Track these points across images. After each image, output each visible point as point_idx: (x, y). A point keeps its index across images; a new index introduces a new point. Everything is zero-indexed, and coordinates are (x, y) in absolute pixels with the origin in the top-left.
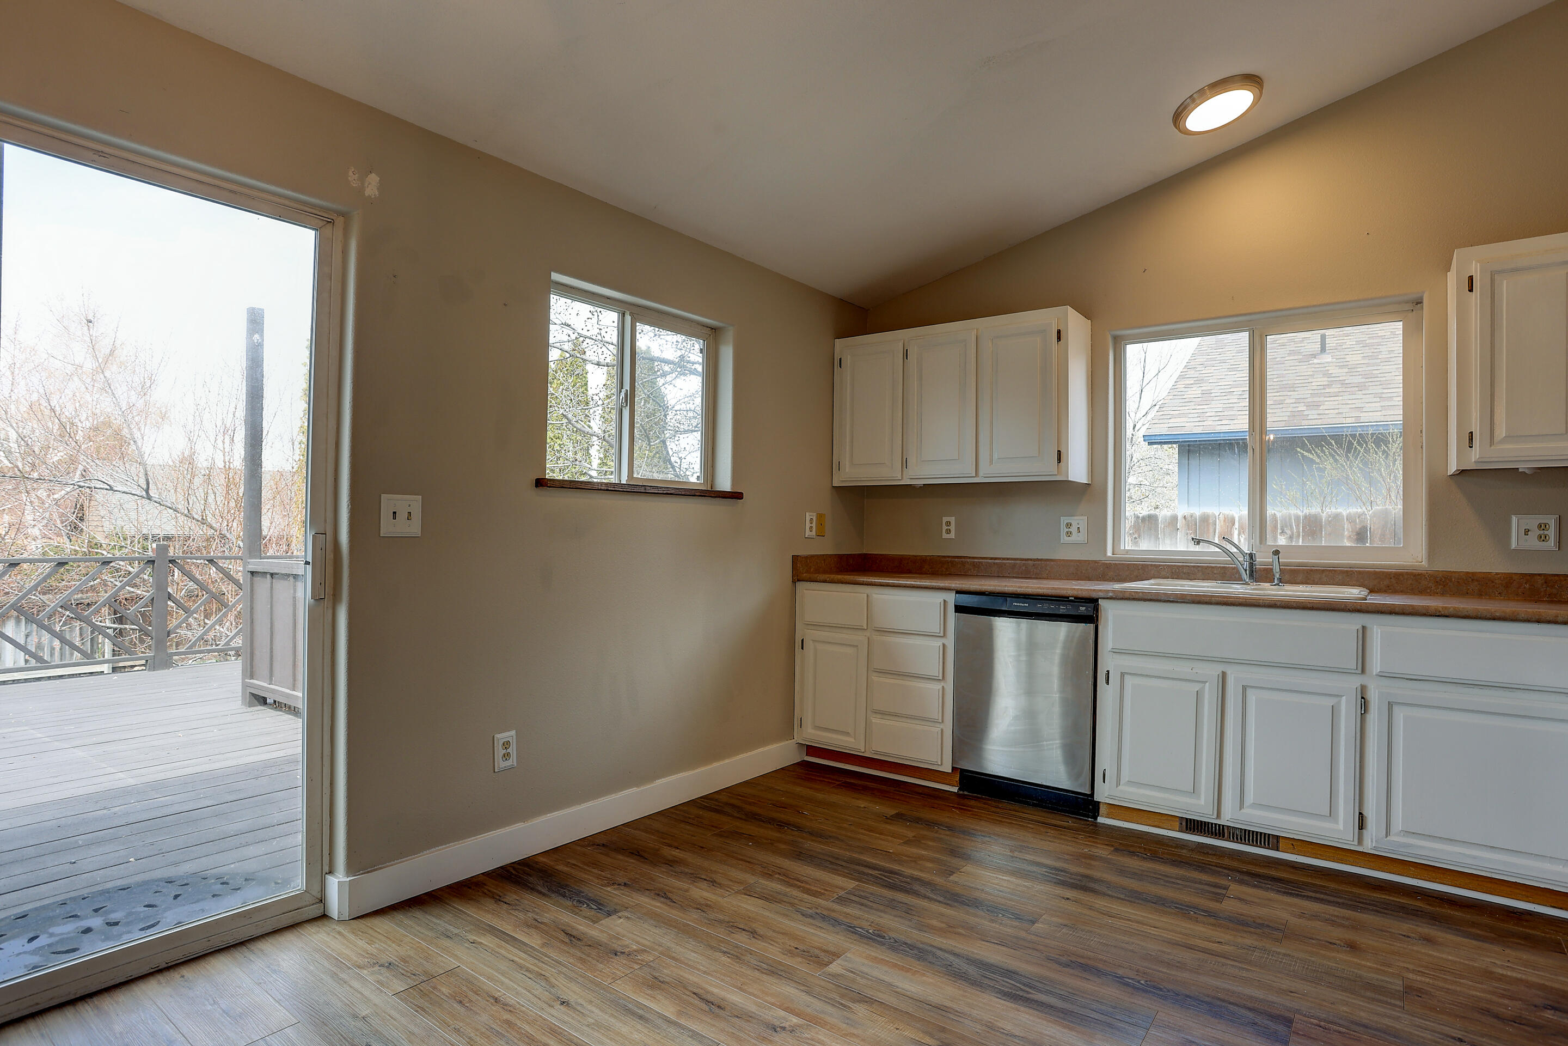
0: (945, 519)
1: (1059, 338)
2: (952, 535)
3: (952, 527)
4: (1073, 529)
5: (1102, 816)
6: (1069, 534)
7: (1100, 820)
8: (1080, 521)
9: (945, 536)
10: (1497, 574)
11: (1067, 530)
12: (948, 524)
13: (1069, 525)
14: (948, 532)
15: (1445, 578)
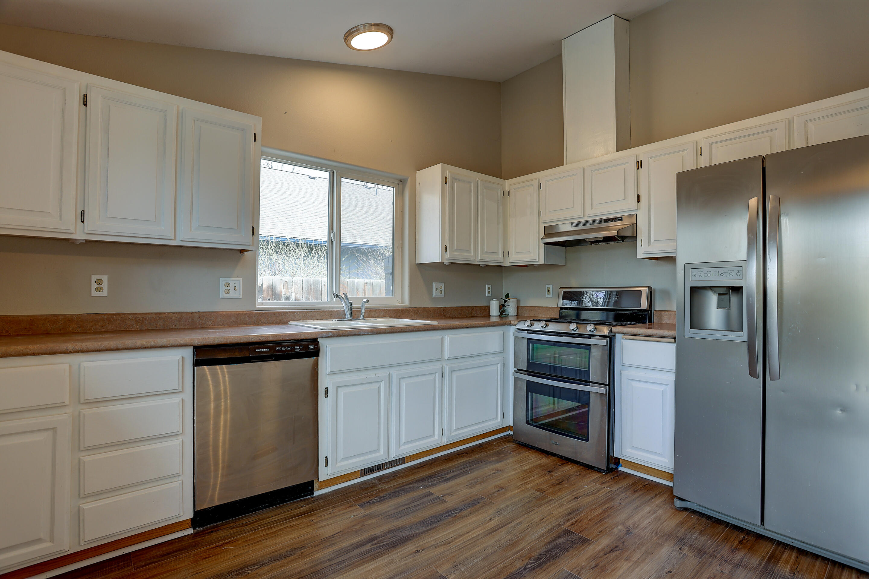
0: (94, 278)
1: (255, 139)
2: (105, 293)
3: (105, 286)
4: (231, 288)
5: (316, 491)
6: (227, 291)
7: (316, 493)
8: (236, 281)
9: (94, 293)
10: (431, 308)
11: (226, 288)
12: (99, 282)
13: (227, 285)
14: (99, 290)
15: (417, 311)
